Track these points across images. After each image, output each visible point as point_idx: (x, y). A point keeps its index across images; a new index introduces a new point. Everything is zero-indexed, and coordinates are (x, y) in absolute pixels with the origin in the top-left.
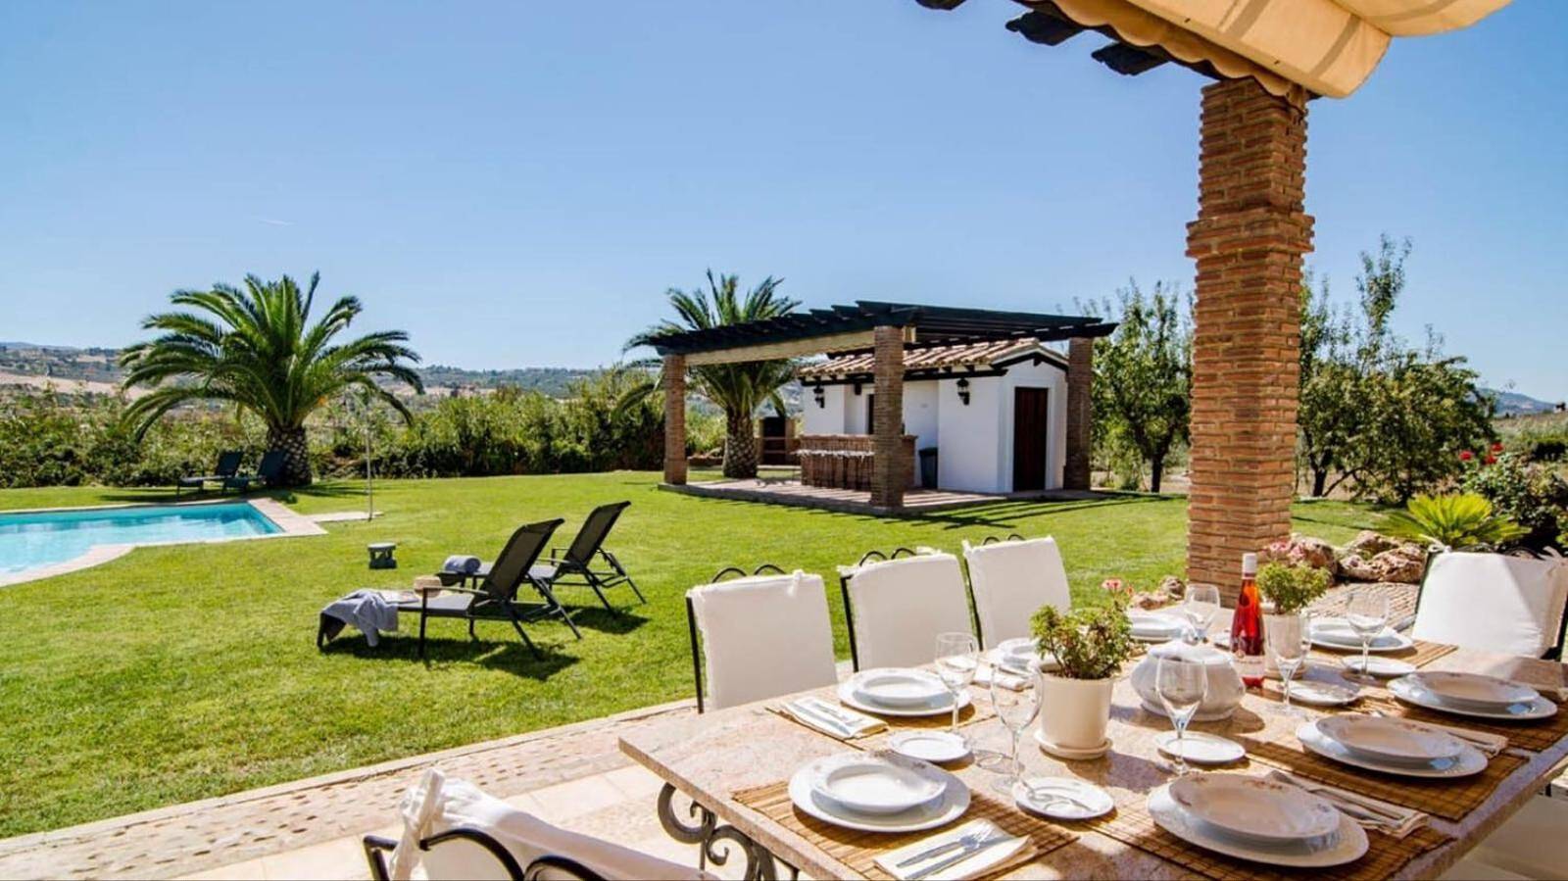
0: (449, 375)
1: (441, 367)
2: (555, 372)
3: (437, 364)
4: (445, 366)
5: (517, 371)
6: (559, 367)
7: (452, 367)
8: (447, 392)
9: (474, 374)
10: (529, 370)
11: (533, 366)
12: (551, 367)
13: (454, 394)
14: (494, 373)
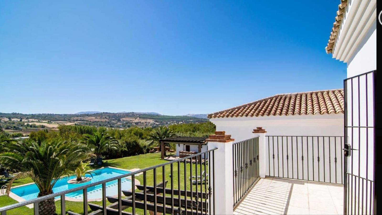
0: (18, 115)
1: (16, 113)
2: (51, 115)
3: (15, 112)
4: (17, 113)
5: (39, 114)
6: (52, 113)
7: (19, 113)
8: (19, 120)
9: (26, 115)
10: (43, 114)
11: (44, 113)
12: (49, 113)
13: (21, 120)
14: (32, 115)
